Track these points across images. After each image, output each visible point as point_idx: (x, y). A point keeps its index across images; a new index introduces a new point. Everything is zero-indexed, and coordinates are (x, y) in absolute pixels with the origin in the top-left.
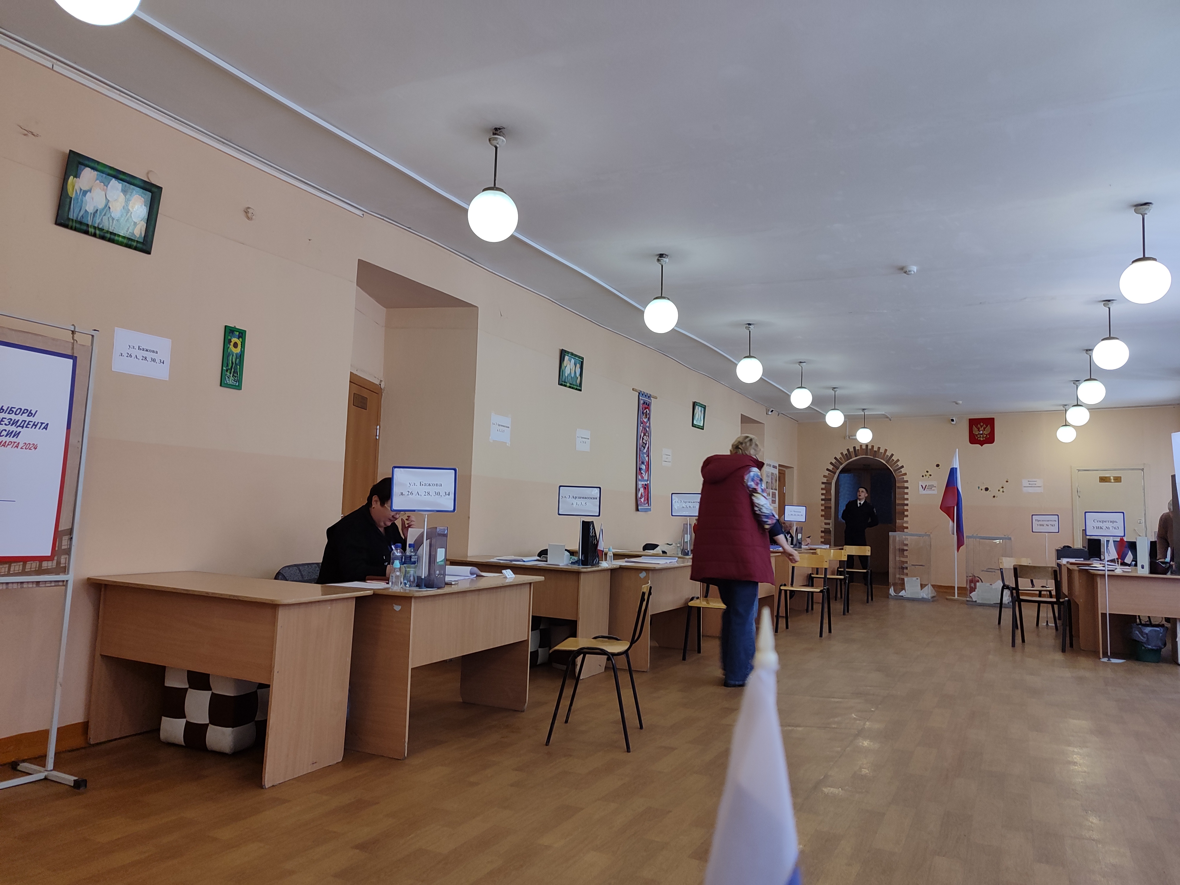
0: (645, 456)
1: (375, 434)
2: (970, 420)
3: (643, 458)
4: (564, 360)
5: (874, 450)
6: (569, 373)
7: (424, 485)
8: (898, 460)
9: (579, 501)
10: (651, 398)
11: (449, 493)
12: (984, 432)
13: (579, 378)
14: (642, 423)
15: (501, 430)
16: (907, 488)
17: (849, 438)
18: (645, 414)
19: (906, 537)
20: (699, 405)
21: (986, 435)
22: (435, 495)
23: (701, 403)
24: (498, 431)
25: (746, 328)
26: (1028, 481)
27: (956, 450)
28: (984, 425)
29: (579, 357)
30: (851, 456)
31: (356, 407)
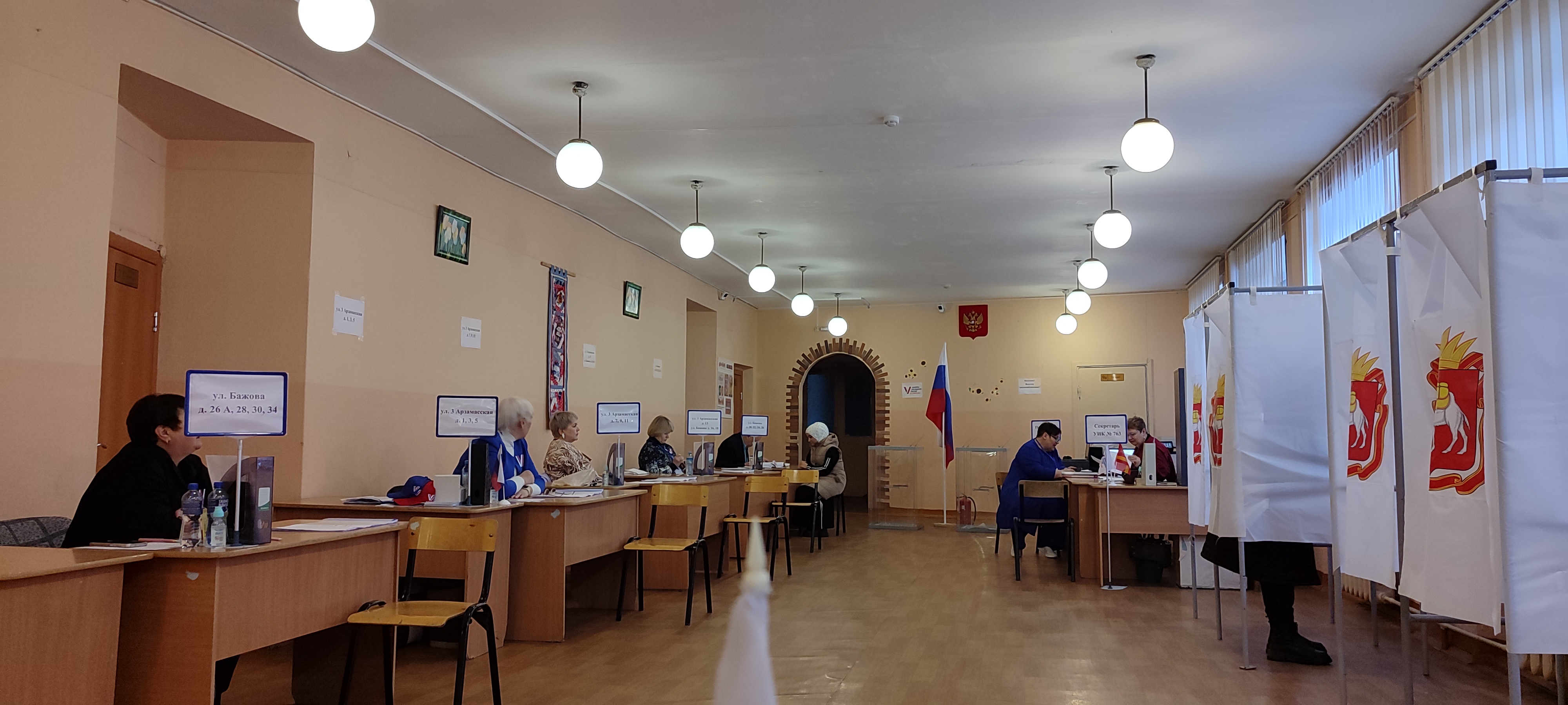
0: (560, 354)
1: (152, 325)
2: (960, 307)
3: (556, 357)
4: (442, 222)
5: (850, 344)
6: (450, 238)
7: (237, 397)
8: (877, 357)
9: (467, 417)
10: (567, 276)
11: (276, 408)
12: (976, 322)
13: (464, 246)
14: (555, 310)
15: (349, 319)
16: (888, 391)
17: (820, 329)
18: (558, 298)
19: (887, 451)
20: (632, 286)
21: (978, 325)
22: (254, 411)
23: (635, 283)
24: (345, 319)
25: (692, 186)
26: (1025, 381)
27: (943, 343)
28: (976, 314)
29: (465, 217)
30: (822, 352)
31: (120, 285)
